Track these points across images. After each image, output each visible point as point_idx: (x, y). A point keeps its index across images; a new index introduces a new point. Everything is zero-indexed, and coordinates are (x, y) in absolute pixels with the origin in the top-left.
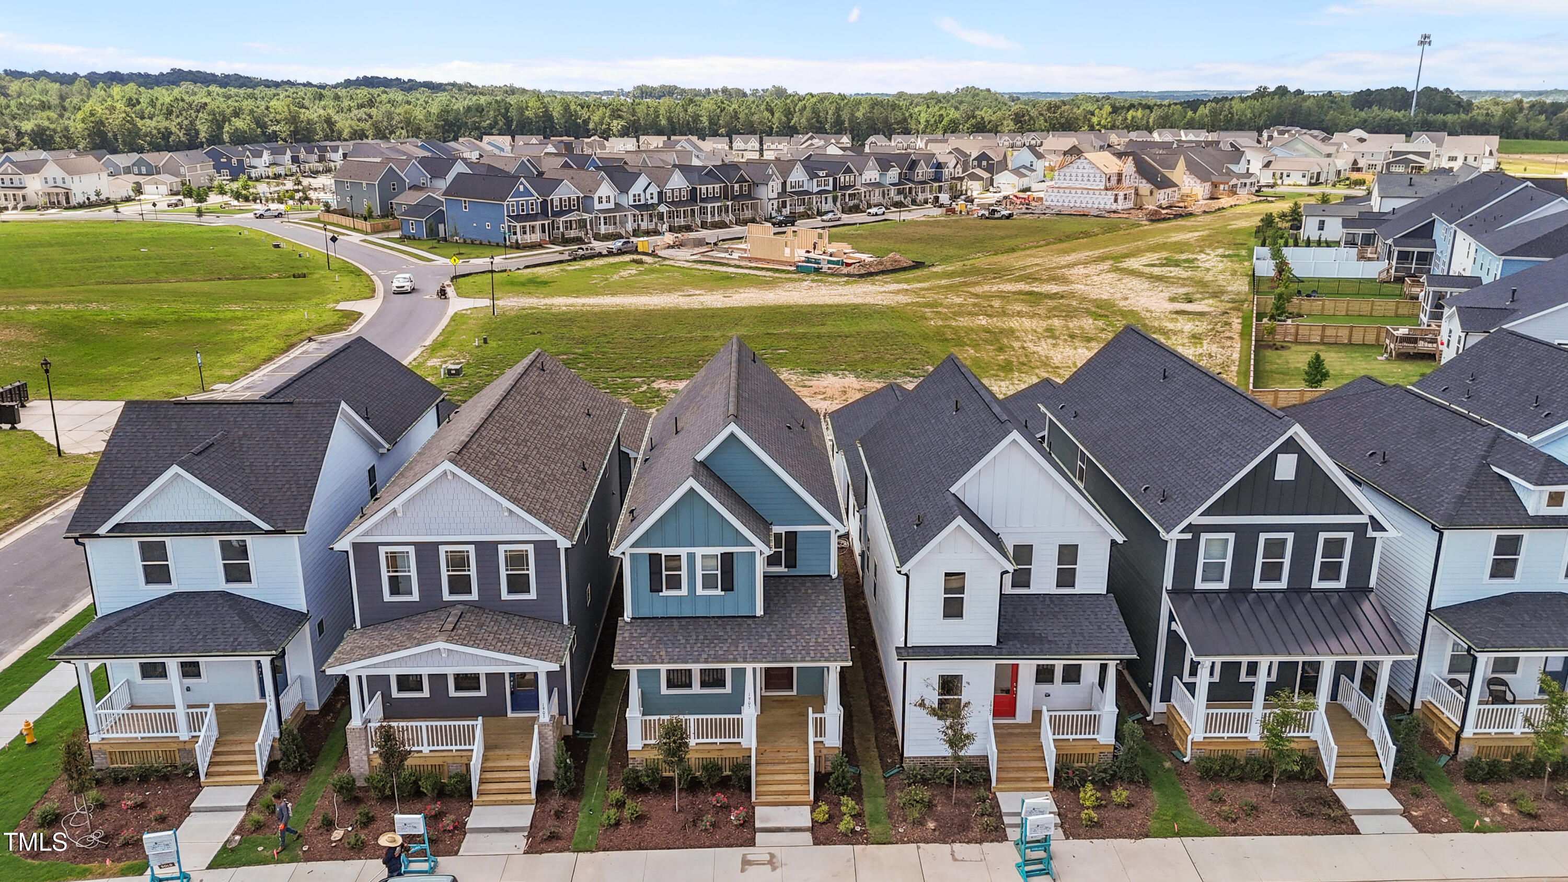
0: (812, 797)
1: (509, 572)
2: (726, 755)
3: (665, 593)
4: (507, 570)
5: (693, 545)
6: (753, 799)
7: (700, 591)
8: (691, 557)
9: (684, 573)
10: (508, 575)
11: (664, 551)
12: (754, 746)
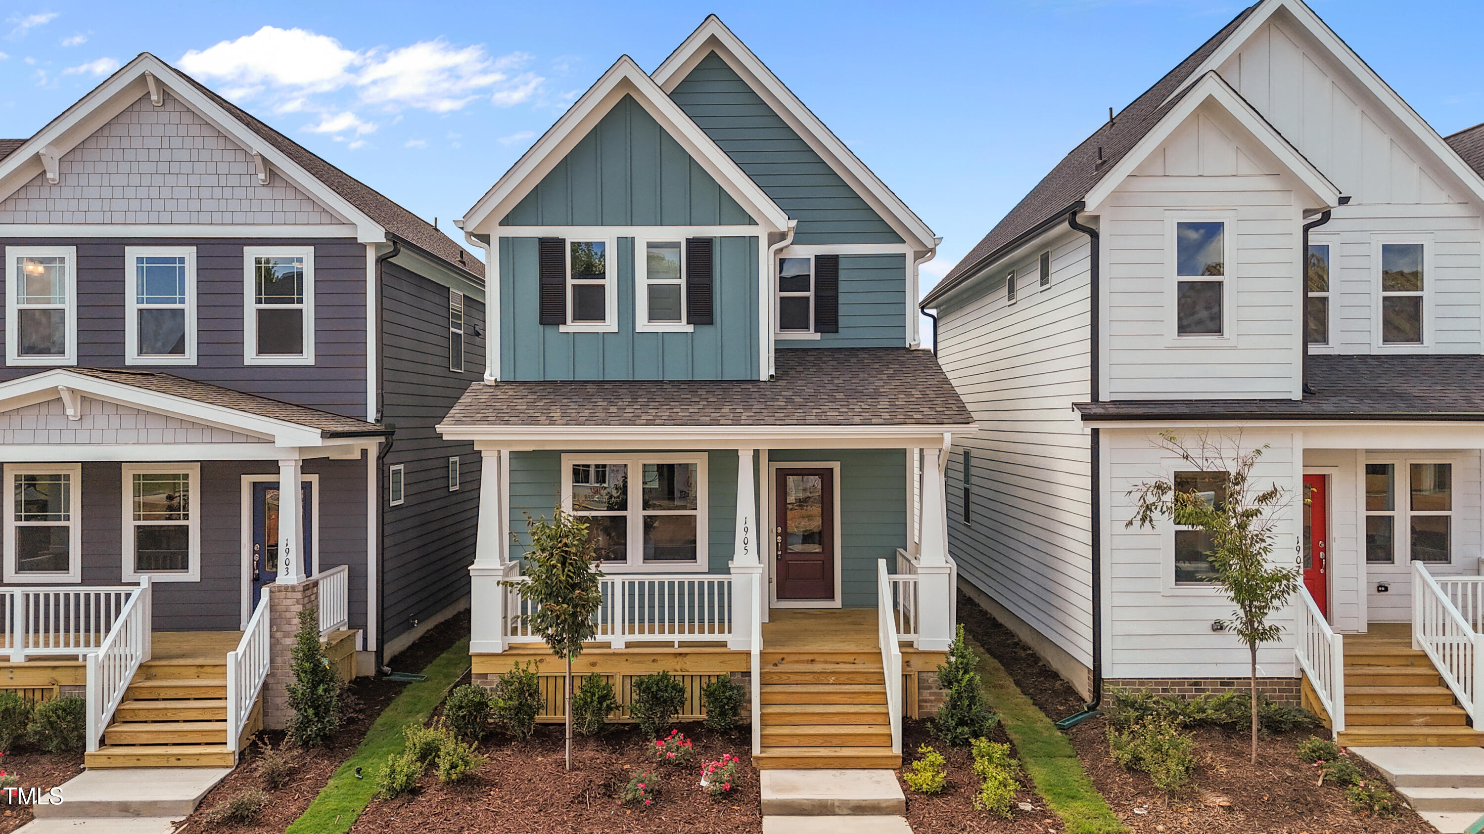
0: (897, 749)
1: (263, 306)
2: (694, 667)
3: (571, 327)
4: (259, 301)
5: (631, 222)
6: (756, 751)
7: (642, 323)
8: (626, 246)
9: (611, 283)
10: (259, 311)
11: (572, 234)
12: (756, 648)
